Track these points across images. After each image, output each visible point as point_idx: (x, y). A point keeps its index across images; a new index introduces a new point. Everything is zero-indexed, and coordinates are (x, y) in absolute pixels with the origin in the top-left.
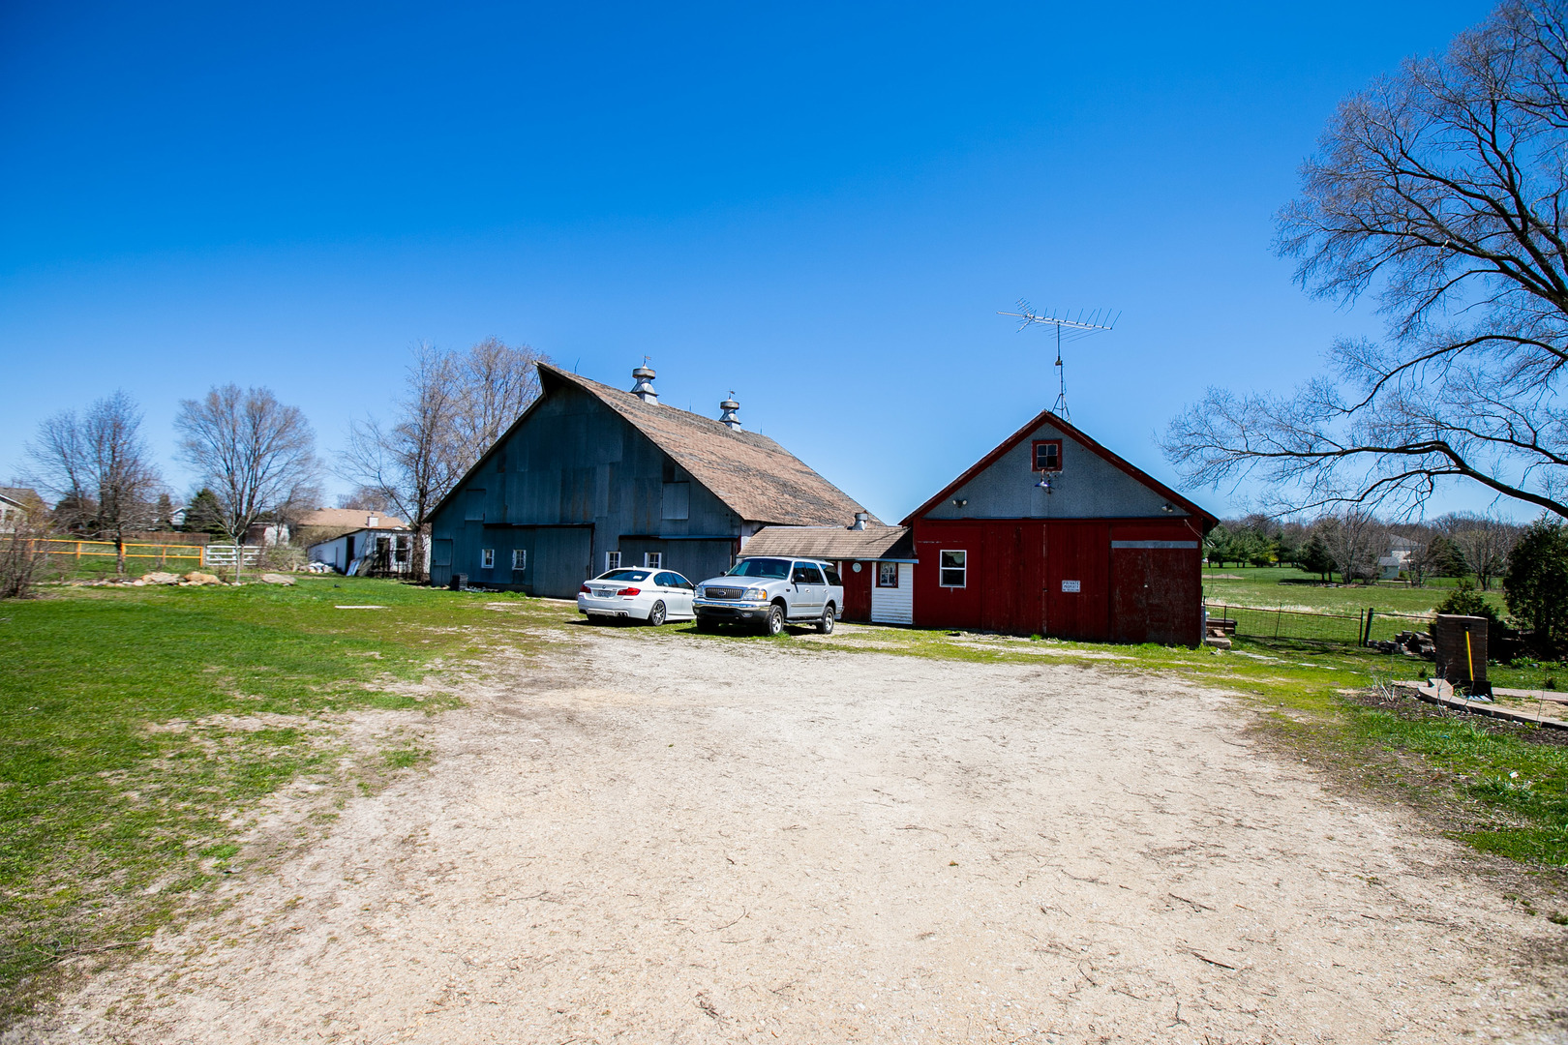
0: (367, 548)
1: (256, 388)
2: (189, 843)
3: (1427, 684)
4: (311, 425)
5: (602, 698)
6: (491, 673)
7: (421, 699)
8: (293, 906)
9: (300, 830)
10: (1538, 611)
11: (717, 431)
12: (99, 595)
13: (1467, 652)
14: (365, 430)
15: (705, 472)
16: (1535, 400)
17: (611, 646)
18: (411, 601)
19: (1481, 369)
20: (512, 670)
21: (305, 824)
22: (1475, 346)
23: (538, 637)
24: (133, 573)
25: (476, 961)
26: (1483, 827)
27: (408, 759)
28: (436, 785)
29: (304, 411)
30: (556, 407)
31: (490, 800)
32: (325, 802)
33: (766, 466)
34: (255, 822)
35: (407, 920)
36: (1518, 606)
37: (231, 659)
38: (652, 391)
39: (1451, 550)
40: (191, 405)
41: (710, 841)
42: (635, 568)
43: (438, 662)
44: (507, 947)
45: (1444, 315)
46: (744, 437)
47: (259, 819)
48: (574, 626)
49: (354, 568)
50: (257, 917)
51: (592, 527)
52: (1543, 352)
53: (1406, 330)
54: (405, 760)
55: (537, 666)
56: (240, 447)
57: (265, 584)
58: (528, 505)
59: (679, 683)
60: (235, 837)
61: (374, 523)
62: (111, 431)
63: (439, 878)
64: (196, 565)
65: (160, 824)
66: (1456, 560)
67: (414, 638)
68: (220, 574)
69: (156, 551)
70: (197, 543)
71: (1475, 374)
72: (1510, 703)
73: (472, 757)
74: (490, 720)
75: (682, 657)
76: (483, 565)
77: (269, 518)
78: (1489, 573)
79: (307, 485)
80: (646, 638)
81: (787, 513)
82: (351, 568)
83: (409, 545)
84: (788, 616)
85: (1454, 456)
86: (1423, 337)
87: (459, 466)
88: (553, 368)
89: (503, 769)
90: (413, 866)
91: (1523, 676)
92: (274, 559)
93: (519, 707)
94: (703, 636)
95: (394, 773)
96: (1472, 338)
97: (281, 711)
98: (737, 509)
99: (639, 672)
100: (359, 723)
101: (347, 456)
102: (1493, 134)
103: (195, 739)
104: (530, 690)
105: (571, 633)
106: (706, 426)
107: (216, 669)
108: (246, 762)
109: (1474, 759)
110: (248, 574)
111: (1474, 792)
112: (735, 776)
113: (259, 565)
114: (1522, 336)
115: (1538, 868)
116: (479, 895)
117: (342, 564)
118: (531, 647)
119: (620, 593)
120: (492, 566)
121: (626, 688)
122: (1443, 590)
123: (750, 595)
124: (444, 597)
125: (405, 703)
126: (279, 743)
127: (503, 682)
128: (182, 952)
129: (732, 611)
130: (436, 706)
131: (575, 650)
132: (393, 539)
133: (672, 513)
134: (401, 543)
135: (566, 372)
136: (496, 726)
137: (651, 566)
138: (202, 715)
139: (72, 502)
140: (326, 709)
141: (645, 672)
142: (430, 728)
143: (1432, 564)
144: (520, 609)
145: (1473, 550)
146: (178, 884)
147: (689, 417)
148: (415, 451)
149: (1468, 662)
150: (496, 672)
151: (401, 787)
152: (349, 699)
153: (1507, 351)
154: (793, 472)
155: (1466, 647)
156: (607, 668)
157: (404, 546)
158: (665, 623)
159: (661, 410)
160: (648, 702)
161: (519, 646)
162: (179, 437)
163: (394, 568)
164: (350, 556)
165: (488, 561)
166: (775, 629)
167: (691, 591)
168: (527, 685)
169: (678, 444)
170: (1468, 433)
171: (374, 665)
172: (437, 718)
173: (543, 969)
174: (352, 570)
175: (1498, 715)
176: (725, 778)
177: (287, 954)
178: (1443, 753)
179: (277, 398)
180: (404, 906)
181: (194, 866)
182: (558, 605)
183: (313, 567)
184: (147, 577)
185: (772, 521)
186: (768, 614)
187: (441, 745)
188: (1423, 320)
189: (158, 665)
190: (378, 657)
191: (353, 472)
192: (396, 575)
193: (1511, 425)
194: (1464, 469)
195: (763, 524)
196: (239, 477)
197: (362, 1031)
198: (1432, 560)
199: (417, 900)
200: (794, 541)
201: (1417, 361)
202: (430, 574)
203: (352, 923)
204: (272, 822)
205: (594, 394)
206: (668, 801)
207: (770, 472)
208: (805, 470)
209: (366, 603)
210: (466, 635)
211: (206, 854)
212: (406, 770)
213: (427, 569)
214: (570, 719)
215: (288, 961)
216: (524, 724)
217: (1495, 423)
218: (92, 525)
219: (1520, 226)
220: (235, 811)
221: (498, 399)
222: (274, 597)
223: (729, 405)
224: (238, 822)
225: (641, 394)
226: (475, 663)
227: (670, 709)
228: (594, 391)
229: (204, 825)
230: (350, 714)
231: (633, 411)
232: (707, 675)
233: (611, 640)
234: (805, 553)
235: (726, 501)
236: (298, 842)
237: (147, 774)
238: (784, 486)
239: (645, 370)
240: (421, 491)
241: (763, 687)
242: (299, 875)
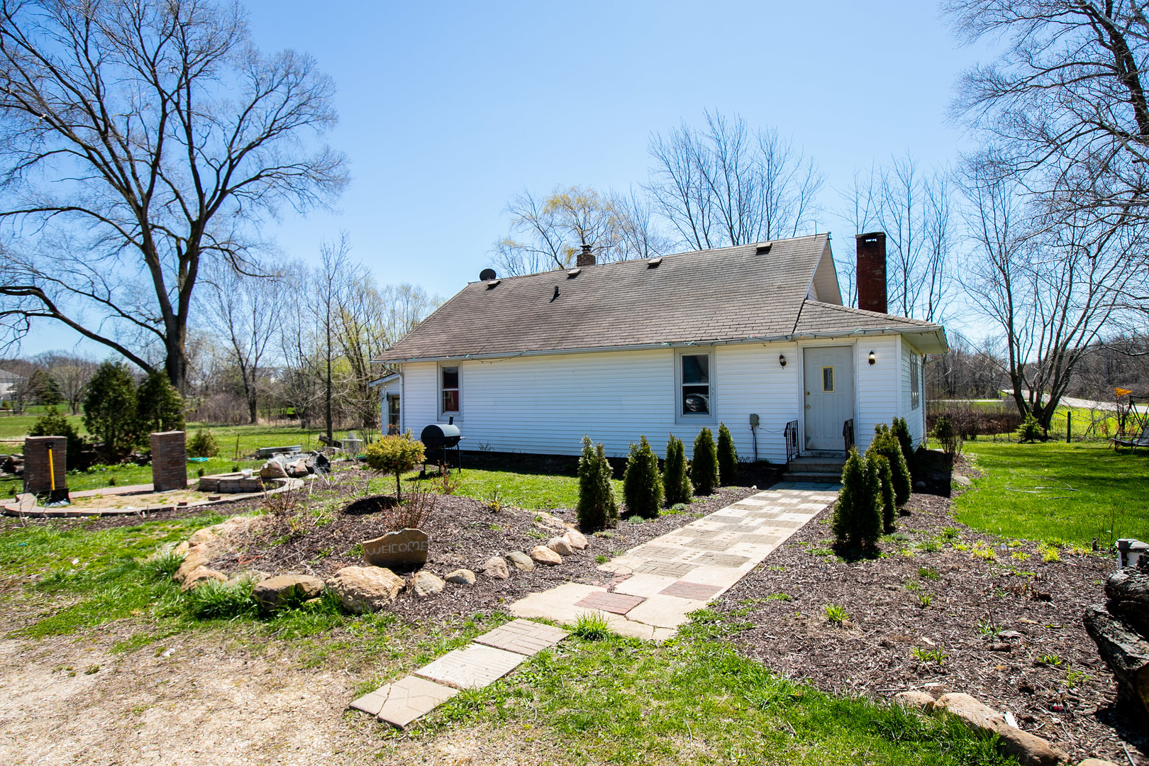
3: (14, 500)
10: (107, 427)
13: (49, 467)
16: (110, 267)
19: (73, 234)
22: (67, 212)
26: (45, 616)
36: (93, 425)
39: (48, 383)
45: (43, 179)
52: (117, 231)
53: (8, 180)
66: (53, 390)
71: (68, 237)
72: (83, 502)
78: (78, 400)
85: (47, 302)
86: (24, 192)
91: (94, 479)
96: (65, 206)
102: (86, 42)
109: (45, 557)
111: (41, 587)
114: (102, 215)
115: (83, 634)
122: (33, 416)
143: (32, 394)
145: (66, 382)
149: (50, 476)
153: (92, 224)
155: (49, 463)
170: (60, 284)
175: (70, 515)
178: (19, 560)
188: (24, 177)
193: (93, 283)
194: (56, 314)
198: (32, 391)
201: (17, 212)
217: (82, 280)
219: (103, 128)
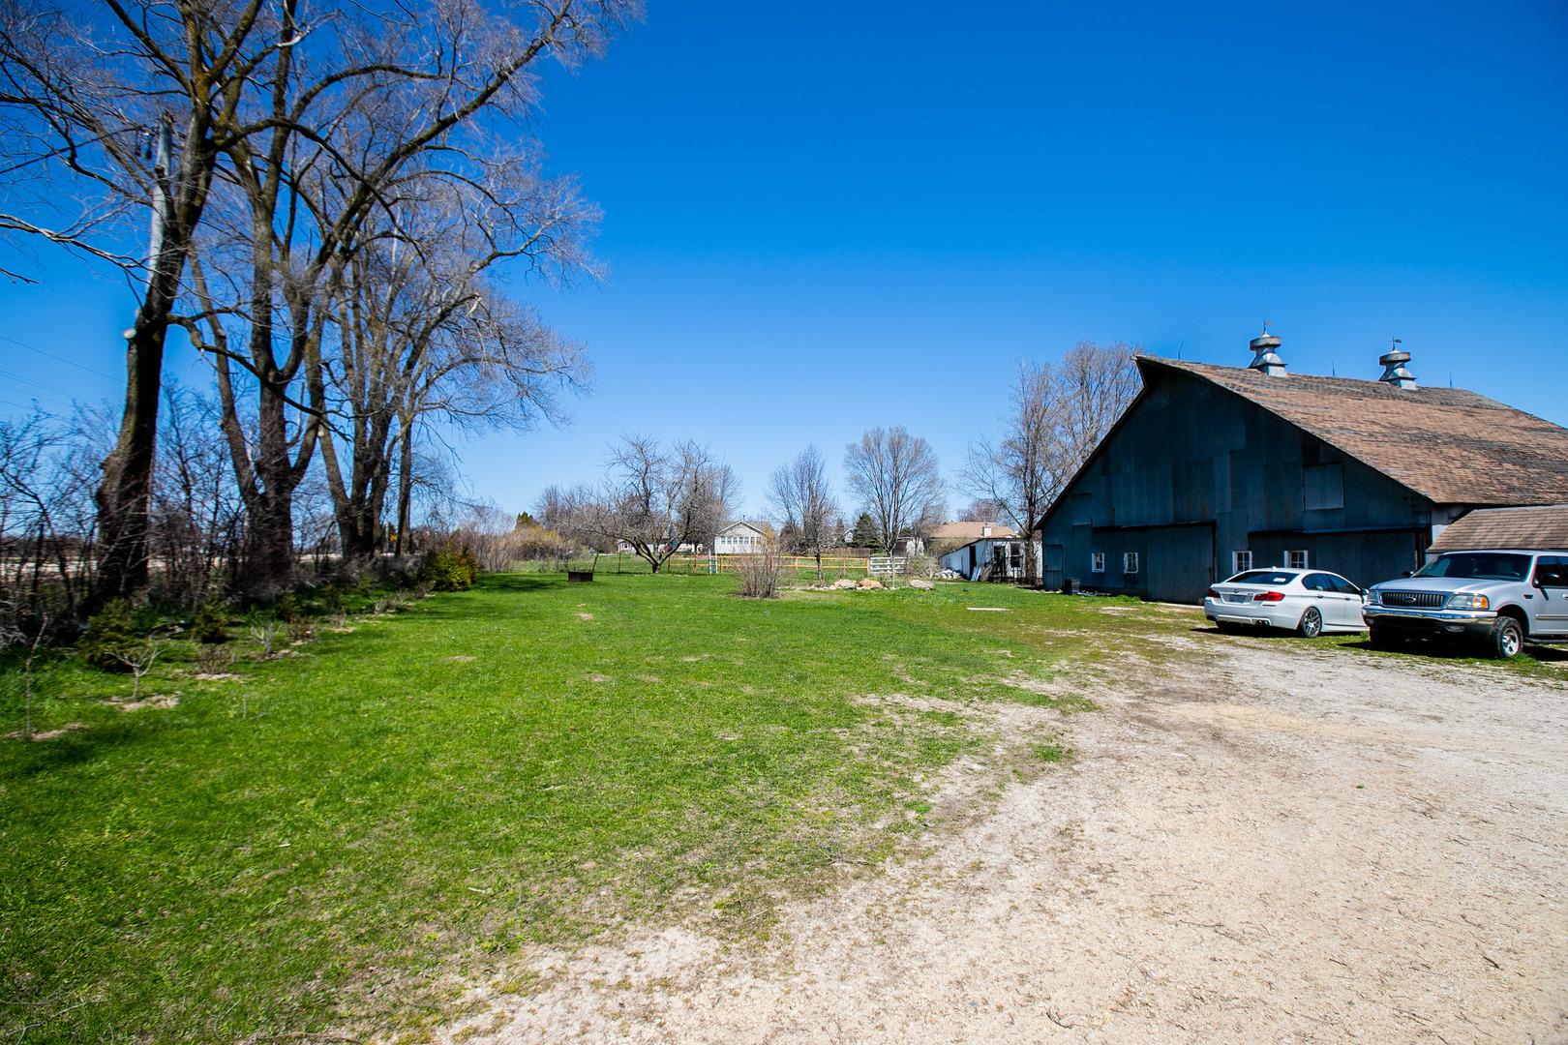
0: (985, 555)
1: (893, 427)
2: (896, 795)
4: (934, 451)
5: (1251, 717)
6: (1118, 678)
7: (1054, 698)
8: (977, 867)
9: (972, 802)
11: (1376, 393)
12: (811, 597)
14: (979, 449)
15: (1366, 448)
17: (1252, 660)
18: (1029, 604)
20: (1140, 677)
21: (976, 797)
23: (1162, 644)
24: (828, 579)
25: (1154, 974)
27: (1052, 755)
28: (1084, 784)
29: (928, 441)
30: (1162, 400)
31: (1139, 811)
32: (989, 781)
33: (1466, 429)
34: (937, 788)
35: (1077, 910)
37: (899, 650)
38: (1277, 360)
40: (852, 447)
41: (1448, 925)
42: (1275, 569)
43: (1064, 664)
44: (1186, 971)
46: (1423, 395)
47: (941, 786)
48: (1202, 634)
49: (977, 572)
50: (953, 869)
51: (1212, 525)
54: (1050, 755)
55: (1166, 675)
56: (886, 477)
57: (913, 589)
58: (1135, 506)
59: (1357, 710)
60: (925, 798)
61: (988, 533)
62: (808, 475)
63: (1101, 877)
64: (865, 573)
65: (875, 776)
67: (1039, 639)
68: (881, 580)
69: (839, 563)
70: (861, 555)
73: (1114, 761)
74: (1125, 726)
75: (1354, 677)
76: (1094, 569)
77: (907, 533)
79: (934, 503)
80: (1297, 651)
81: (1512, 489)
82: (974, 574)
83: (1022, 552)
84: (1532, 631)
87: (1063, 474)
88: (1153, 359)
89: (1148, 779)
90: (1074, 858)
92: (915, 568)
93: (1154, 716)
94: (1383, 653)
95: (1042, 765)
97: (942, 697)
98: (1422, 490)
99: (1294, 691)
100: (1004, 715)
101: (966, 474)
103: (886, 712)
104: (1162, 700)
105: (1200, 641)
106: (1361, 390)
107: (890, 657)
108: (923, 736)
110: (900, 580)
112: (1474, 844)
113: (906, 572)
116: (1144, 906)
117: (967, 571)
118: (1158, 654)
119: (1258, 598)
120: (1103, 570)
121: (1281, 709)
123: (1458, 603)
124: (1058, 601)
125: (1041, 700)
126: (945, 724)
127: (1132, 688)
128: (905, 881)
129: (1430, 624)
130: (1070, 706)
131: (1209, 661)
132: (1008, 546)
133: (1320, 501)
134: (1015, 550)
135: (1169, 361)
136: (1133, 733)
137: (1294, 566)
138: (887, 693)
139: (789, 529)
140: (975, 698)
141: (1305, 692)
142: (1067, 727)
144: (1137, 614)
146: (894, 826)
147: (1334, 383)
148: (1022, 463)
150: (1124, 678)
151: (1051, 780)
152: (992, 692)
154: (1516, 431)
156: (1252, 683)
157: (1018, 552)
158: (1321, 634)
159: (1292, 382)
160: (1314, 729)
161: (1143, 652)
162: (846, 474)
163: (1010, 574)
164: (973, 563)
165: (1099, 565)
166: (1507, 650)
167: (1358, 597)
168: (1159, 694)
169: (1320, 419)
171: (1008, 662)
172: (1072, 718)
173: (1232, 1011)
174: (976, 575)
176: (1456, 845)
177: (980, 909)
179: (909, 433)
180: (1072, 896)
181: (903, 815)
182: (1178, 610)
183: (945, 573)
184: (836, 583)
185: (1485, 501)
186: (1493, 629)
187: (1080, 745)
189: (853, 651)
190: (1009, 655)
191: (971, 488)
192: (1012, 580)
195: (1467, 508)
196: (886, 502)
197: (1053, 1002)
199: (1083, 893)
200: (1531, 528)
202: (1043, 579)
203: (1028, 897)
204: (950, 791)
205: (1204, 378)
206: (1369, 856)
207: (1473, 436)
208: (1538, 426)
209: (991, 606)
210: (1086, 639)
211: (908, 806)
212: (1051, 765)
213: (1039, 573)
214: (1217, 736)
215: (983, 914)
216: (1163, 735)
218: (802, 545)
220: (922, 776)
221: (1095, 402)
222: (920, 600)
223: (1393, 358)
224: (924, 785)
225: (1264, 367)
226: (1100, 667)
227: (1350, 741)
228: (1203, 374)
229: (904, 783)
230: (995, 705)
231: (1255, 388)
232: (1398, 703)
233: (1251, 652)
234: (1555, 544)
235: (1401, 481)
236: (972, 813)
237: (861, 735)
238: (1501, 452)
239: (1266, 338)
240: (1030, 500)
241: (1498, 729)
242: (978, 840)
